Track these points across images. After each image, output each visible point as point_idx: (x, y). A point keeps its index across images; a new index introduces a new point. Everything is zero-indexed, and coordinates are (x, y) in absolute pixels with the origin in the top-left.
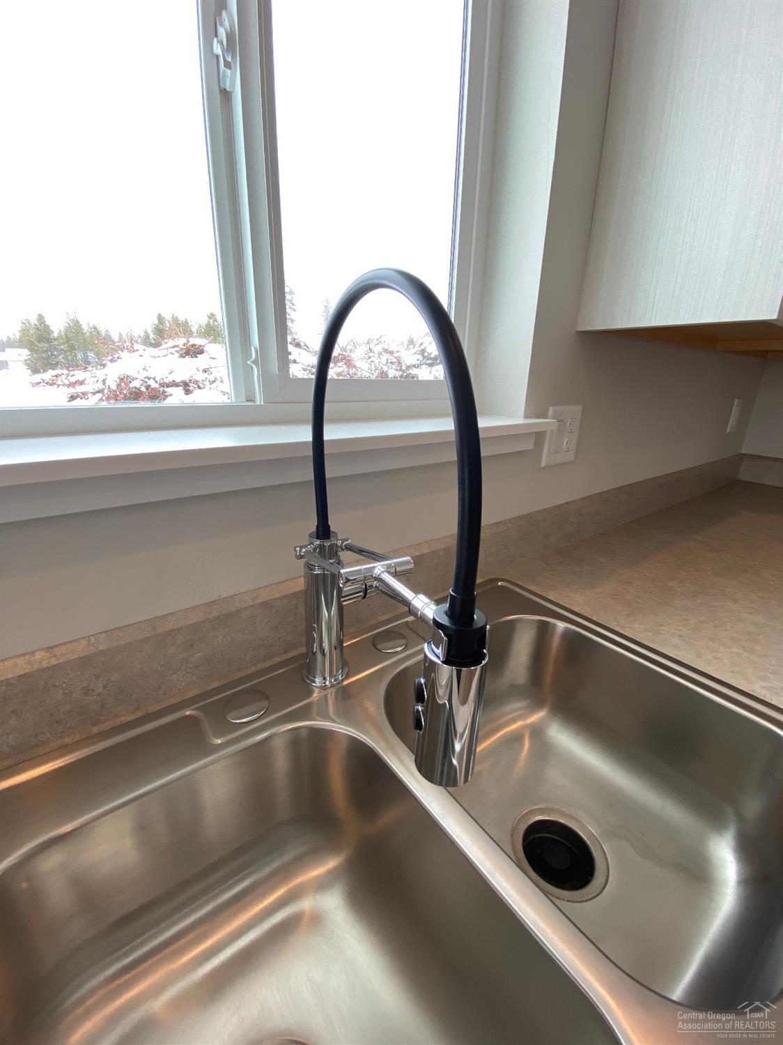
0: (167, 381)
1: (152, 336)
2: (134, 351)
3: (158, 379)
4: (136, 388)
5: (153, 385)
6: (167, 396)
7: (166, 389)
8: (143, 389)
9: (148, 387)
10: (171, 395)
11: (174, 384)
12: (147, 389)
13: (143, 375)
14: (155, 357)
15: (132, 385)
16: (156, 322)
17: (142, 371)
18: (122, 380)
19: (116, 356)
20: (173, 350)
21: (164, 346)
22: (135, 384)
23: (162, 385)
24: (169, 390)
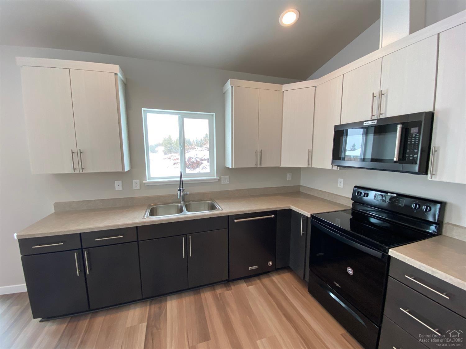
0: (202, 159)
1: (203, 141)
2: (194, 149)
3: (200, 158)
4: (193, 161)
5: (198, 160)
6: (202, 164)
7: (202, 161)
8: (195, 161)
9: (197, 161)
10: (203, 163)
11: (205, 160)
12: (196, 161)
13: (195, 157)
14: (200, 151)
15: (192, 160)
16: (205, 136)
17: (195, 156)
18: (189, 158)
19: (188, 151)
20: (206, 148)
21: (204, 147)
22: (193, 160)
23: (202, 160)
24: (203, 162)
